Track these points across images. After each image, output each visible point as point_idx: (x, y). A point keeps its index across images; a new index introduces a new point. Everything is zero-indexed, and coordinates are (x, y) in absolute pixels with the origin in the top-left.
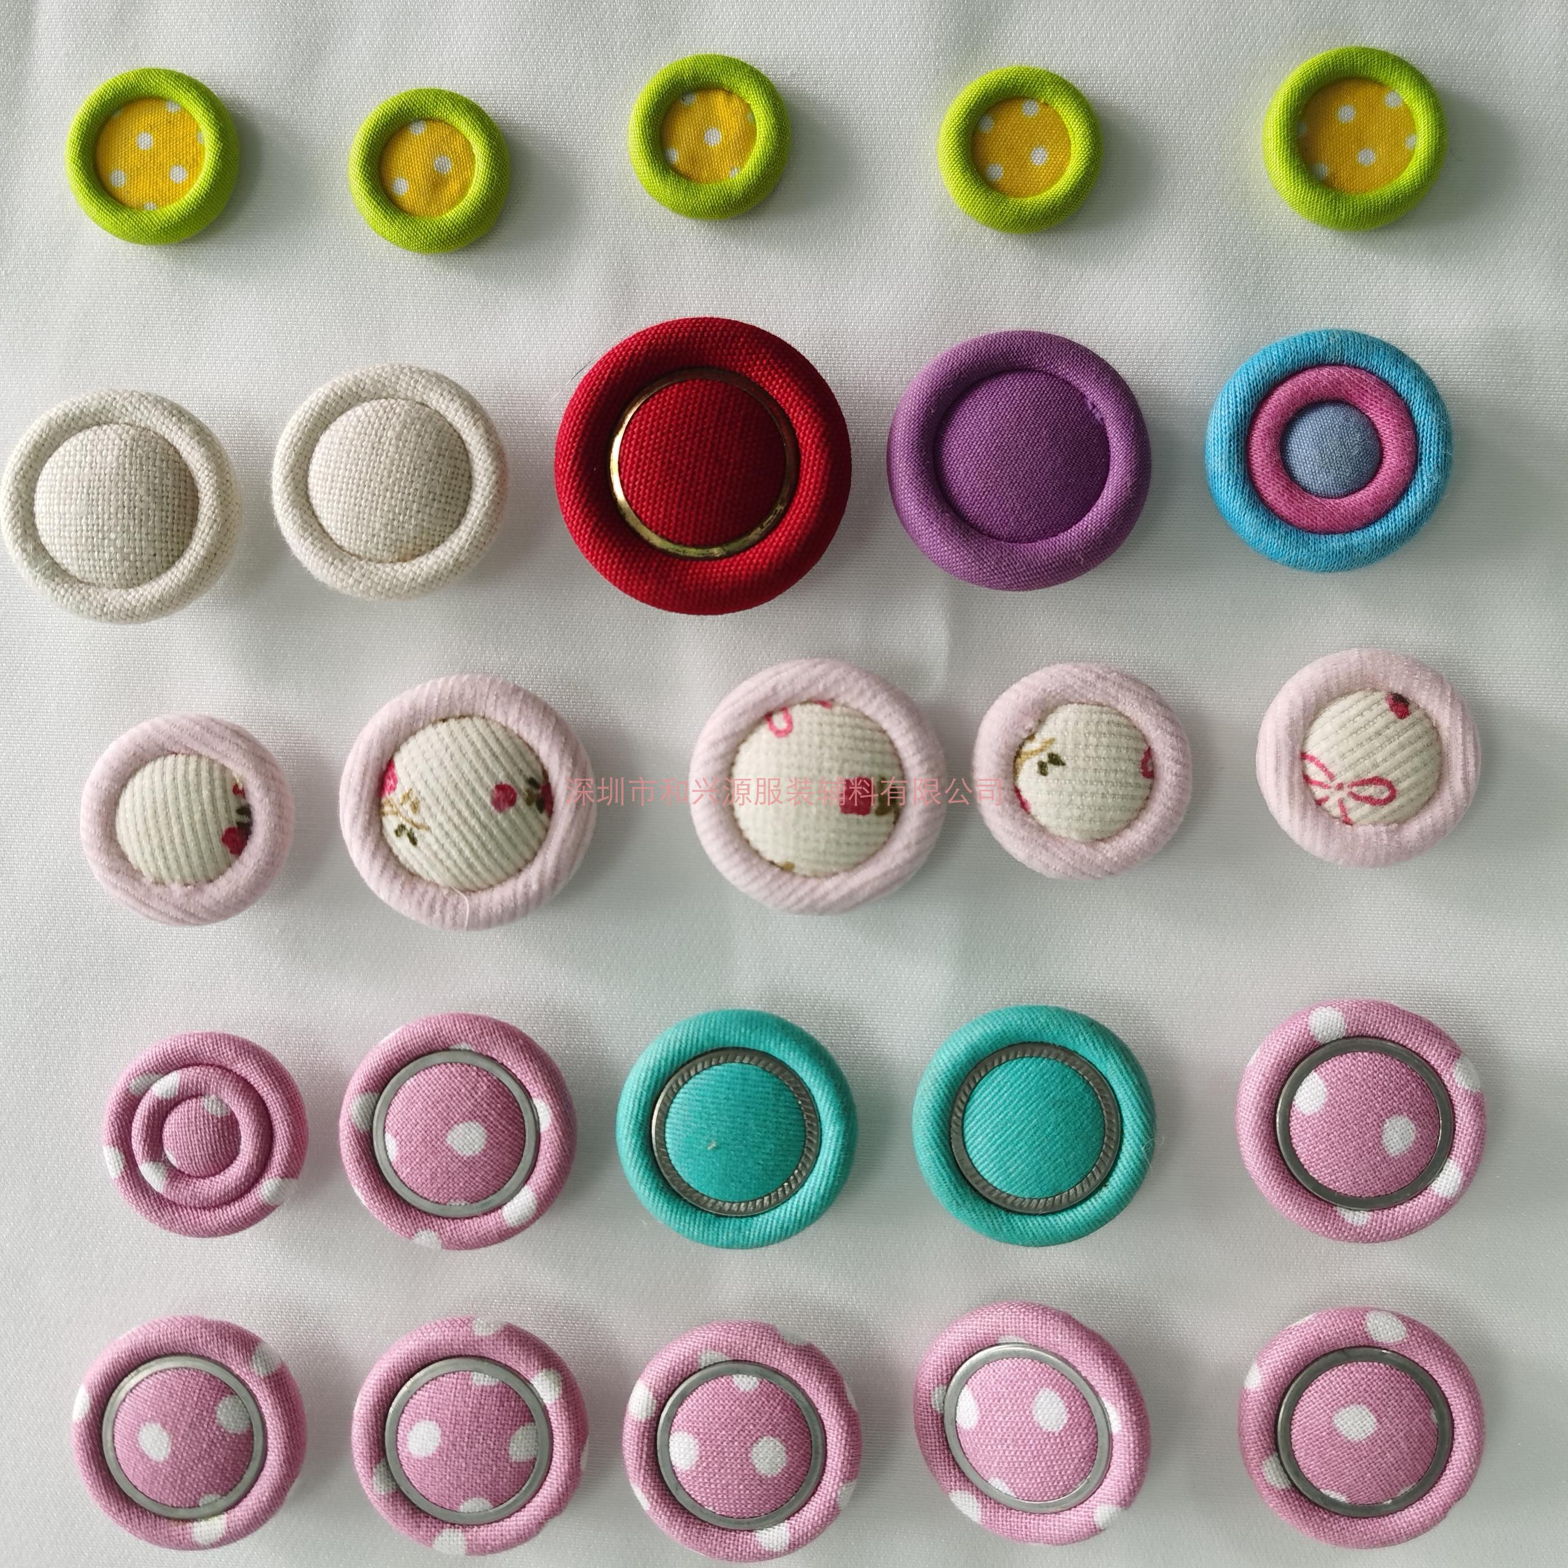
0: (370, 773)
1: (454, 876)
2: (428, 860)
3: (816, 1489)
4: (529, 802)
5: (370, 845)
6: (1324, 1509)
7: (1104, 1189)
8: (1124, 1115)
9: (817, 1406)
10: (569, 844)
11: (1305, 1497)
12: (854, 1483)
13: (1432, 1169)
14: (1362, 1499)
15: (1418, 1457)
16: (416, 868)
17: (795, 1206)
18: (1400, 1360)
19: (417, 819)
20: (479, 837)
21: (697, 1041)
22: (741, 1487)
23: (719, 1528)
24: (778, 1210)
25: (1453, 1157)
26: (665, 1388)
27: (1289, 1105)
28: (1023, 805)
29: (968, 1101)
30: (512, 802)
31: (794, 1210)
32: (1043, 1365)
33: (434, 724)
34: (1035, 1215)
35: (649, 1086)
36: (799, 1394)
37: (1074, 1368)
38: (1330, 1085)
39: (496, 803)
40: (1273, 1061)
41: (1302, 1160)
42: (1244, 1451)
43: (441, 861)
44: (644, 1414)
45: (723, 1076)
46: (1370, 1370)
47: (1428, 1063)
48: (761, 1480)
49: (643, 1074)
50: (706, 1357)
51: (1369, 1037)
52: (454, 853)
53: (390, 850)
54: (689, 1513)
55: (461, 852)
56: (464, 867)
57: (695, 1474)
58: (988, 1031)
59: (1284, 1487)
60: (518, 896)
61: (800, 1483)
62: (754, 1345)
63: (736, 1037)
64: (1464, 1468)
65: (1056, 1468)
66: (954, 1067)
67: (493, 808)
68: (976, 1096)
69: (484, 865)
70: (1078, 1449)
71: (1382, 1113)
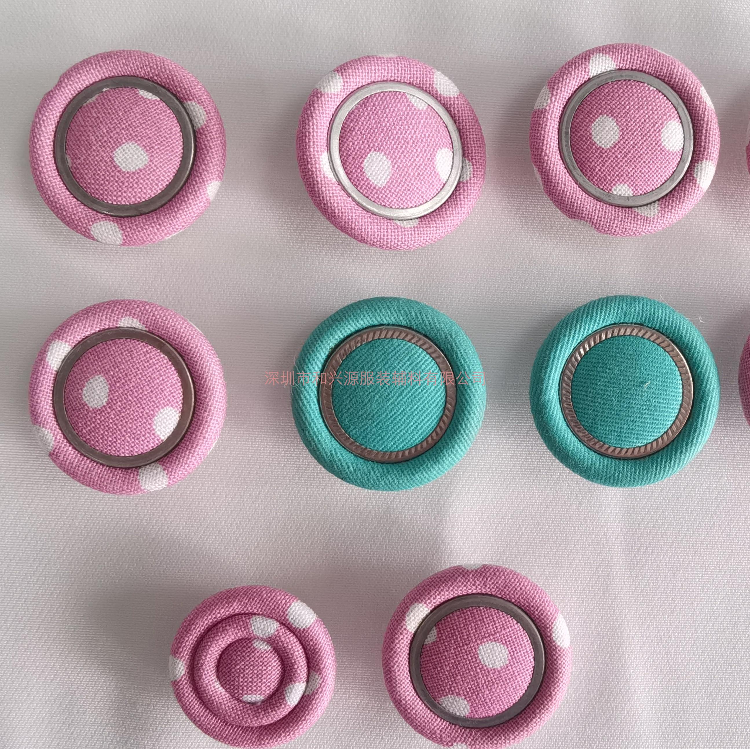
3: (567, 103)
6: (157, 83)
7: (333, 346)
8: (317, 406)
9: (565, 171)
11: (172, 93)
12: (536, 108)
14: (126, 93)
15: (82, 128)
17: (582, 333)
18: (95, 207)
21: (657, 467)
22: (628, 107)
23: (645, 72)
24: (594, 329)
25: (54, 372)
26: (687, 186)
27: (183, 414)
29: (442, 417)
31: (582, 330)
32: (383, 204)
34: (388, 325)
35: (695, 431)
36: (580, 180)
37: (359, 204)
38: (151, 431)
40: (197, 449)
41: (173, 368)
42: (222, 132)
44: (704, 166)
45: (637, 439)
46: (120, 199)
47: (74, 448)
48: (611, 113)
49: (699, 440)
50: (654, 211)
51: (120, 468)
54: (669, 84)
57: (665, 117)
58: (425, 475)
59: (189, 102)
61: (580, 108)
62: (616, 222)
63: (626, 468)
64: (45, 118)
65: (374, 122)
66: (453, 446)
68: (436, 421)
70: (355, 138)
71: (109, 410)
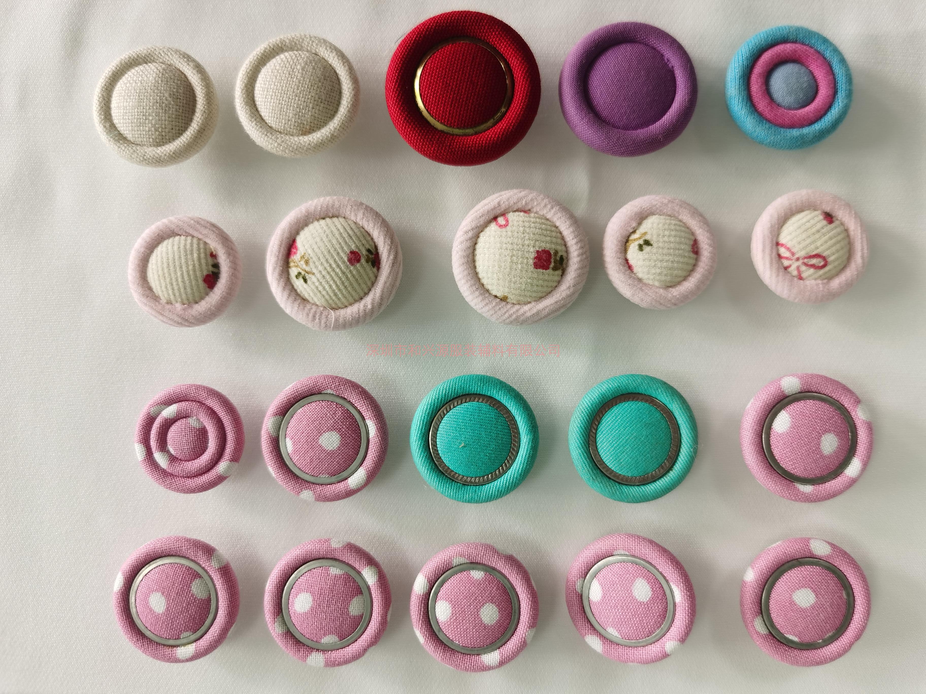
0: (283, 246)
1: (327, 300)
2: (313, 291)
3: (514, 632)
4: (367, 261)
5: (282, 283)
6: (785, 645)
7: (671, 472)
8: (681, 432)
9: (516, 587)
10: (388, 284)
11: (776, 638)
12: (534, 629)
13: (845, 463)
14: (807, 639)
15: (836, 616)
16: (306, 296)
17: (505, 479)
18: (827, 564)
19: (308, 269)
20: (340, 279)
21: (455, 389)
22: (474, 630)
23: (461, 653)
24: (496, 482)
25: (856, 456)
26: (433, 577)
27: (770, 428)
28: (630, 267)
29: (599, 424)
30: (358, 261)
31: (505, 482)
32: (637, 566)
33: (318, 220)
34: (634, 486)
35: (428, 413)
36: (506, 581)
37: (655, 567)
38: (792, 417)
39: (350, 260)
40: (761, 404)
41: (776, 458)
42: (743, 613)
43: (320, 292)
44: (422, 591)
45: (468, 408)
46: (811, 570)
47: (843, 406)
48: (485, 627)
49: (425, 407)
50: (456, 561)
51: (813, 392)
52: (327, 287)
53: (293, 287)
54: (445, 645)
55: (330, 286)
56: (332, 295)
57: (449, 623)
58: (610, 386)
59: (765, 633)
60: (360, 312)
61: (506, 629)
62: (482, 554)
63: (475, 389)
64: (860, 623)
65: (644, 621)
66: (592, 405)
67: (348, 263)
68: (603, 421)
69: (343, 294)
70: (657, 611)
71: (820, 432)
